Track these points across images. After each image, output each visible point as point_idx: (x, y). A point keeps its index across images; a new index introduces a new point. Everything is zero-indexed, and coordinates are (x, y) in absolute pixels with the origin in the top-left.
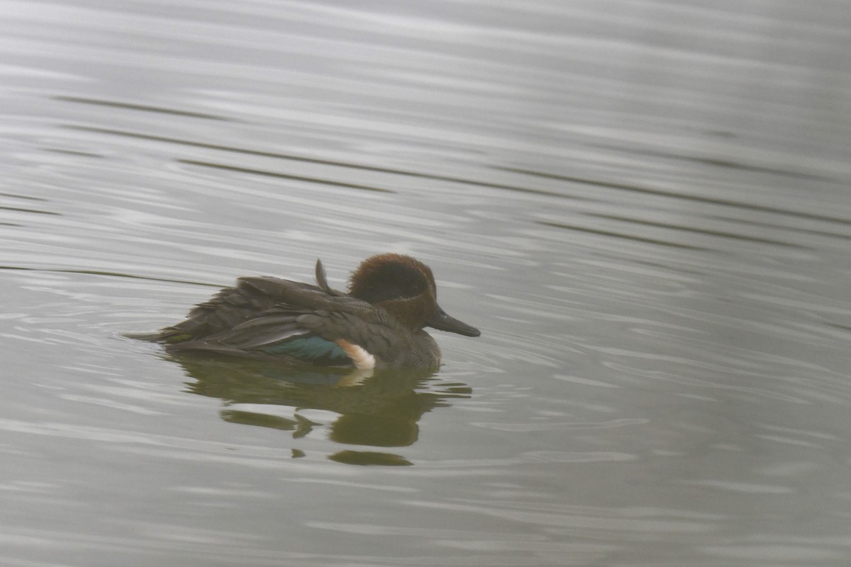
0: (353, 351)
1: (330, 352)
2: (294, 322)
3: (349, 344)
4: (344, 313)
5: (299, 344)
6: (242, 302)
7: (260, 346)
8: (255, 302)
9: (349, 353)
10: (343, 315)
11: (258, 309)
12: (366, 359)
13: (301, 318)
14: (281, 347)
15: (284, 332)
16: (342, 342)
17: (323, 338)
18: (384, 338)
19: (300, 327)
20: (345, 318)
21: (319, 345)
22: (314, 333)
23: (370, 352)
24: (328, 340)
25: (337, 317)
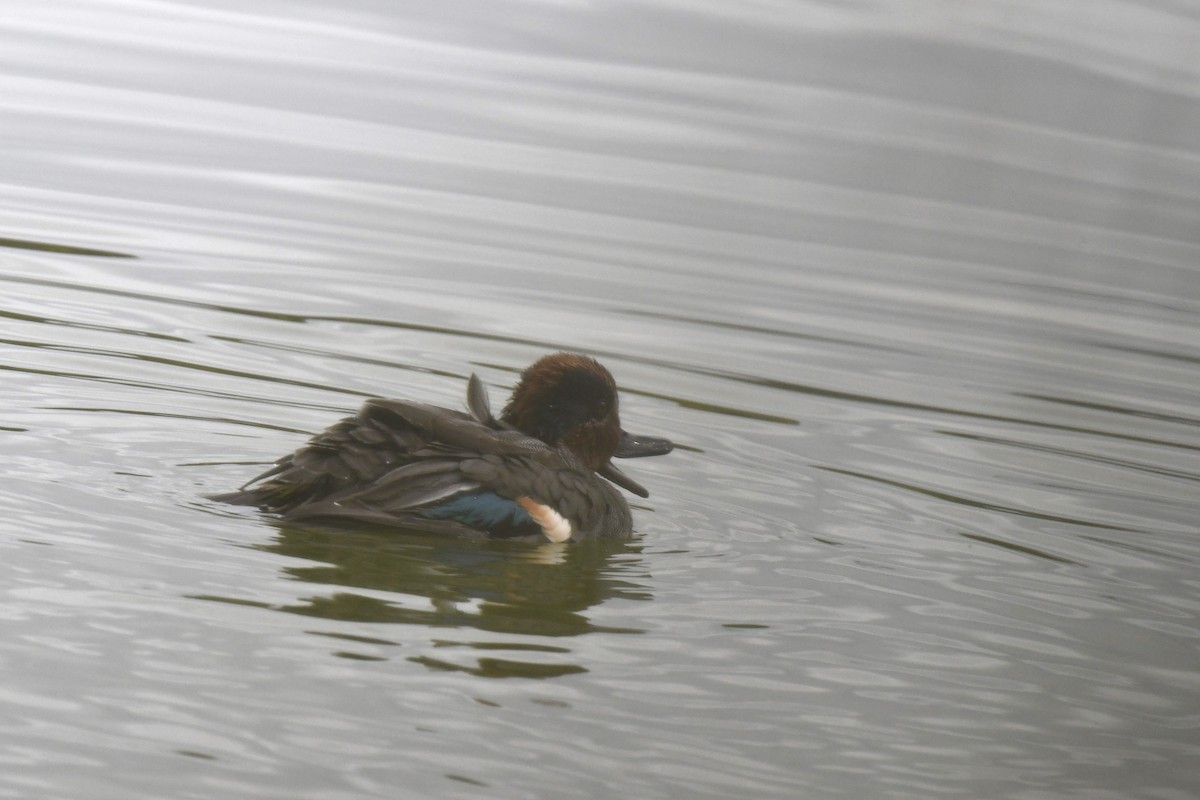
0: (542, 515)
1: (510, 517)
2: (457, 471)
3: (535, 504)
4: (523, 458)
5: (466, 503)
6: (378, 439)
7: (414, 507)
8: (400, 440)
9: (537, 517)
10: (522, 461)
11: (404, 450)
12: (559, 526)
13: (467, 466)
14: (445, 508)
15: (445, 486)
16: (526, 501)
17: (498, 495)
18: (581, 494)
19: (466, 478)
20: (525, 464)
21: (493, 507)
22: (487, 488)
23: (564, 515)
24: (505, 498)
25: (515, 465)
